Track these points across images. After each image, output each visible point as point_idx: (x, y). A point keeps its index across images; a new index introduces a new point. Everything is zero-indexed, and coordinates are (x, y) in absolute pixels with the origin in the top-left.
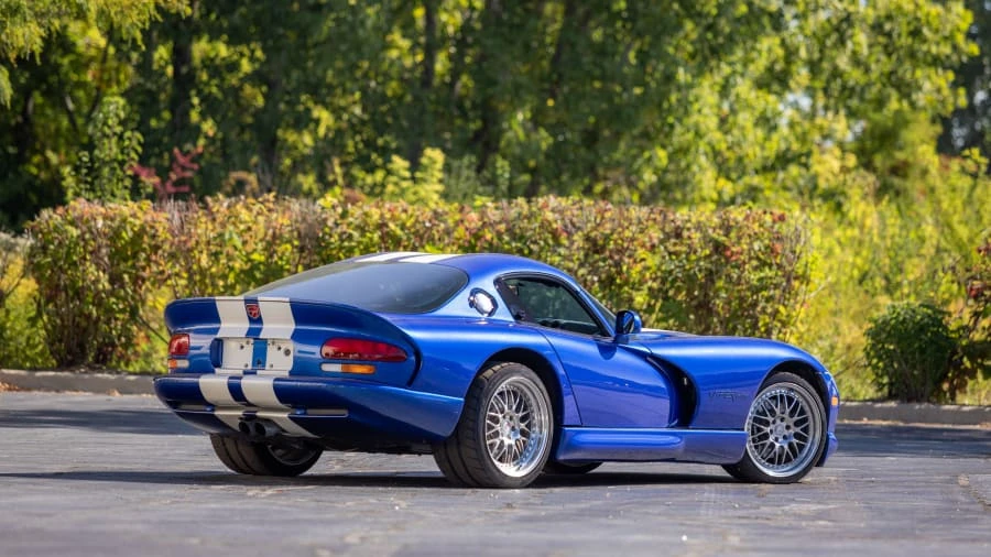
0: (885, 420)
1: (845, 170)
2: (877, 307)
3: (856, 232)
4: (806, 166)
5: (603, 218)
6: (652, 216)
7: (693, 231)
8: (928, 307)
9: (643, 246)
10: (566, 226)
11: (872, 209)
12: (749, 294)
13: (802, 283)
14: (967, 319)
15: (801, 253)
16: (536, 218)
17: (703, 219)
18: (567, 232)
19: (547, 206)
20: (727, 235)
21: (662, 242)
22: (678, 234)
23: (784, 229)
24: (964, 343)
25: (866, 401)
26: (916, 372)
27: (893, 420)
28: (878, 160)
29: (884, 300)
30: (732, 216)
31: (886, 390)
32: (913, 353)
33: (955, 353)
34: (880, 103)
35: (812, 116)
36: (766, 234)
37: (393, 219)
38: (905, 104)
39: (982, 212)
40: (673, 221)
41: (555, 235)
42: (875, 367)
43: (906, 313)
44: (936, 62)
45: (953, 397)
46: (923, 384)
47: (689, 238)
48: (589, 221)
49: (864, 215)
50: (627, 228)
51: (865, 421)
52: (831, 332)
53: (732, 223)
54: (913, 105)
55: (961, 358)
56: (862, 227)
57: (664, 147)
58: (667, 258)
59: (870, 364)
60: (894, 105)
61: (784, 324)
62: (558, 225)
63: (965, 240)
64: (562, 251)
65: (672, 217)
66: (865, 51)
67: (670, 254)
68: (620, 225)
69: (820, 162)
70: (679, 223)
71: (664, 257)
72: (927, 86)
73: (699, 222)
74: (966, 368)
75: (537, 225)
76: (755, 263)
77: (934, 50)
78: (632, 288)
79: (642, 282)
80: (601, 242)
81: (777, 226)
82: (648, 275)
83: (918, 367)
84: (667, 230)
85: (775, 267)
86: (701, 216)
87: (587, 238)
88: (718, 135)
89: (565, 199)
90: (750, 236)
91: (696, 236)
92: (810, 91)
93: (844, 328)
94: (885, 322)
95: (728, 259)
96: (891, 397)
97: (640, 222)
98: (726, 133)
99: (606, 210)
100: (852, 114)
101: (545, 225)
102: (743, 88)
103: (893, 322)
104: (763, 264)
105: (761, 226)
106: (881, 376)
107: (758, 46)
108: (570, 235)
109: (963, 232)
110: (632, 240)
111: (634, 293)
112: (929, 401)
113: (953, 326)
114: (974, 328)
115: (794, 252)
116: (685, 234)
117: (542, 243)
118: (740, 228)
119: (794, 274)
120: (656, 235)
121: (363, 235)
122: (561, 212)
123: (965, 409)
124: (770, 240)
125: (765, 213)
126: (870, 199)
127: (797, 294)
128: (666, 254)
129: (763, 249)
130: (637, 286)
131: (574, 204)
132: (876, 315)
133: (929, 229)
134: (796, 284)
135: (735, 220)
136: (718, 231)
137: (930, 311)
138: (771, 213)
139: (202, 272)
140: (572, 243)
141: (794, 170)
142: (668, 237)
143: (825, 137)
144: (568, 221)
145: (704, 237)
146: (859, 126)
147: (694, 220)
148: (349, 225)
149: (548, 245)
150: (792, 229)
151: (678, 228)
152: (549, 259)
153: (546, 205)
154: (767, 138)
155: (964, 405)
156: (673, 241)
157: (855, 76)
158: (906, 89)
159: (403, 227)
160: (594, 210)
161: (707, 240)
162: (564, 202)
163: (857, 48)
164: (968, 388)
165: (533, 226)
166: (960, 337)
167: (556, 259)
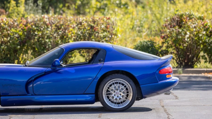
5: (60, 20)
8: (150, 41)
9: (71, 27)
12: (101, 39)
13: (115, 36)
14: (160, 44)
15: (115, 27)
16: (42, 20)
17: (87, 19)
18: (50, 24)
20: (94, 23)
21: (77, 26)
22: (81, 23)
23: (110, 21)
24: (160, 50)
33: (157, 53)
36: (105, 23)
37: (3, 22)
40: (79, 20)
41: (47, 25)
43: (144, 43)
48: (56, 21)
50: (67, 22)
53: (96, 21)
62: (47, 23)
64: (49, 29)
67: (79, 29)
68: (65, 22)
70: (81, 21)
71: (77, 30)
75: (42, 23)
76: (102, 31)
78: (69, 39)
79: (72, 37)
80: (60, 27)
81: (108, 21)
82: (73, 35)
85: (107, 32)
87: (56, 26)
90: (100, 23)
91: (86, 24)
94: (138, 46)
95: (95, 31)
97: (70, 21)
99: (61, 18)
101: (45, 23)
103: (140, 46)
104: (104, 31)
105: (103, 21)
108: (51, 26)
110: (68, 25)
113: (157, 46)
114: (162, 46)
115: (112, 27)
116: (83, 24)
118: (98, 22)
119: (113, 34)
120: (75, 25)
122: (48, 19)
124: (106, 25)
125: (104, 17)
127: (114, 39)
129: (104, 27)
131: (52, 16)
132: (135, 44)
134: (113, 36)
135: (96, 19)
136: (91, 22)
137: (150, 43)
138: (106, 17)
142: (78, 24)
144: (50, 21)
147: (85, 20)
149: (45, 28)
150: (112, 21)
153: (44, 17)
159: (5, 24)
160: (58, 18)
161: (89, 25)
162: (49, 16)
166: (159, 49)
167: (48, 32)
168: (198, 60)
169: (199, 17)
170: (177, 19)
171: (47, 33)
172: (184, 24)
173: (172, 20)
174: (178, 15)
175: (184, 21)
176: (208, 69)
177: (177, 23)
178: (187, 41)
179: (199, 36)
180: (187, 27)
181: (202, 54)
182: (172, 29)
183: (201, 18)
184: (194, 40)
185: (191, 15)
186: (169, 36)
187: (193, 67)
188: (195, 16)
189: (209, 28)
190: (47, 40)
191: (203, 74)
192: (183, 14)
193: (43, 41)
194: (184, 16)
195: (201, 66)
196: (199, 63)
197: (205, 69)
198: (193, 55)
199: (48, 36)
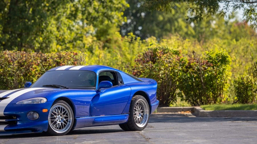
1: (93, 41)
3: (97, 58)
4: (82, 41)
5: (23, 56)
6: (37, 55)
7: (50, 59)
9: (35, 64)
10: (12, 59)
11: (102, 52)
15: (82, 64)
16: (3, 57)
17: (53, 55)
18: (12, 61)
19: (6, 53)
20: (60, 60)
21: (41, 63)
22: (45, 60)
23: (77, 57)
28: (102, 39)
30: (61, 54)
34: (102, 22)
35: (83, 27)
36: (72, 59)
38: (110, 22)
39: (134, 51)
40: (44, 56)
41: (9, 62)
44: (118, 9)
47: (49, 61)
48: (19, 57)
49: (100, 53)
50: (30, 59)
56: (99, 57)
57: (41, 37)
58: (43, 67)
60: (106, 22)
62: (9, 59)
63: (130, 59)
64: (11, 66)
65: (43, 55)
66: (97, 7)
67: (43, 66)
68: (28, 58)
69: (86, 40)
70: (46, 57)
71: (42, 67)
72: (115, 17)
73: (52, 56)
75: (3, 59)
77: (117, 6)
78: (33, 77)
79: (36, 74)
80: (23, 64)
81: (75, 56)
82: (37, 72)
84: (42, 59)
86: (52, 54)
87: (18, 62)
88: (57, 33)
89: (11, 51)
90: (67, 60)
91: (51, 60)
92: (82, 20)
97: (34, 57)
98: (59, 31)
99: (24, 54)
100: (95, 26)
101: (6, 59)
102: (63, 19)
105: (70, 57)
107: (67, 7)
108: (13, 62)
109: (129, 57)
110: (32, 62)
111: (33, 78)
115: (80, 64)
116: (48, 60)
117: (5, 64)
118: (64, 58)
120: (39, 61)
122: (10, 55)
124: (73, 61)
125: (71, 53)
126: (101, 49)
128: (42, 66)
129: (71, 63)
130: (34, 76)
131: (14, 52)
133: (119, 56)
135: (62, 55)
136: (57, 58)
138: (73, 53)
140: (14, 64)
141: (78, 42)
142: (43, 61)
143: (87, 33)
144: (12, 58)
145: (53, 61)
146: (96, 29)
147: (50, 56)
149: (7, 65)
150: (80, 57)
151: (45, 58)
152: (7, 69)
154: (71, 33)
156: (44, 62)
157: (95, 14)
158: (109, 18)
160: (20, 54)
161: (55, 61)
162: (11, 52)
163: (95, 6)
165: (2, 60)
167: (10, 69)
168: (174, 99)
169: (174, 52)
170: (150, 54)
171: (8, 71)
172: (158, 59)
173: (145, 55)
174: (151, 49)
175: (157, 56)
176: (184, 107)
177: (151, 58)
178: (162, 77)
179: (174, 71)
180: (161, 62)
181: (178, 91)
182: (145, 64)
183: (177, 53)
184: (169, 77)
185: (166, 50)
186: (141, 72)
187: (168, 106)
188: (170, 50)
189: (185, 63)
190: (9, 78)
191: (179, 113)
192: (157, 49)
193: (5, 80)
194: (157, 50)
195: (177, 105)
196: (175, 101)
197: (182, 107)
198: (168, 93)
199: (10, 74)
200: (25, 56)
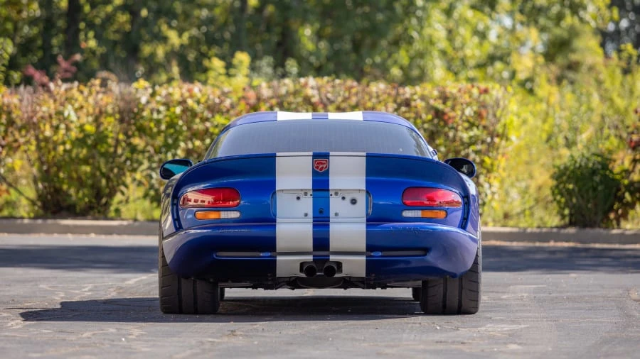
0: (567, 241)
1: (536, 66)
2: (560, 157)
3: (544, 106)
4: (507, 63)
5: (350, 93)
6: (388, 91)
7: (418, 101)
8: (598, 156)
10: (321, 99)
11: (554, 89)
12: (462, 148)
13: (502, 139)
14: (627, 165)
15: (501, 116)
16: (300, 94)
17: (426, 92)
18: (323, 104)
19: (308, 84)
20: (444, 103)
21: (396, 109)
22: (407, 103)
23: (487, 98)
24: (626, 182)
25: (552, 228)
26: (590, 205)
27: (574, 241)
28: (559, 59)
29: (565, 152)
30: (448, 90)
31: (567, 220)
32: (587, 191)
33: (619, 190)
34: (559, 18)
35: (512, 31)
36: (475, 104)
37: (191, 96)
38: (576, 20)
40: (403, 95)
41: (314, 106)
42: (559, 202)
43: (581, 161)
45: (618, 224)
46: (596, 214)
47: (416, 106)
48: (340, 96)
49: (550, 94)
51: (552, 244)
52: (526, 176)
53: (448, 95)
54: (581, 20)
55: (624, 194)
56: (548, 103)
57: (406, 51)
59: (555, 199)
60: (569, 20)
61: (489, 171)
62: (315, 99)
63: (623, 109)
65: (402, 92)
68: (363, 98)
70: (408, 96)
72: (591, 7)
73: (423, 95)
74: (628, 202)
75: (300, 99)
76: (466, 125)
81: (482, 97)
83: (591, 201)
84: (399, 101)
85: (481, 128)
86: (424, 89)
87: (338, 108)
88: (446, 44)
89: (321, 79)
90: (462, 104)
91: (421, 104)
92: (511, 14)
93: (536, 174)
94: (566, 168)
95: (446, 124)
96: (571, 224)
97: (378, 97)
98: (452, 41)
100: (543, 30)
101: (306, 99)
103: (572, 168)
104: (472, 125)
105: (470, 96)
106: (564, 209)
108: (325, 106)
109: (620, 103)
112: (600, 227)
113: (617, 169)
114: (633, 171)
115: (495, 115)
116: (413, 104)
118: (455, 100)
119: (495, 133)
120: (391, 107)
121: (168, 109)
122: (318, 89)
123: (627, 233)
124: (478, 107)
125: (473, 87)
126: (554, 82)
127: (498, 149)
129: (472, 114)
131: (328, 82)
132: (558, 162)
133: (596, 99)
134: (497, 140)
135: (450, 93)
136: (437, 101)
137: (599, 159)
138: (478, 88)
139: (47, 140)
141: (499, 65)
142: (399, 105)
143: (522, 44)
144: (323, 96)
145: (427, 105)
146: (545, 37)
147: (419, 94)
148: (158, 102)
150: (494, 99)
151: (407, 99)
153: (306, 85)
154: (481, 44)
155: (626, 230)
156: (404, 109)
159: (198, 102)
160: (343, 88)
161: (430, 108)
162: (320, 81)
164: (630, 217)
166: (623, 178)
200: (357, 94)
